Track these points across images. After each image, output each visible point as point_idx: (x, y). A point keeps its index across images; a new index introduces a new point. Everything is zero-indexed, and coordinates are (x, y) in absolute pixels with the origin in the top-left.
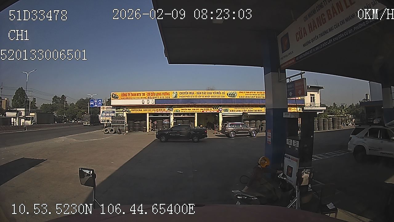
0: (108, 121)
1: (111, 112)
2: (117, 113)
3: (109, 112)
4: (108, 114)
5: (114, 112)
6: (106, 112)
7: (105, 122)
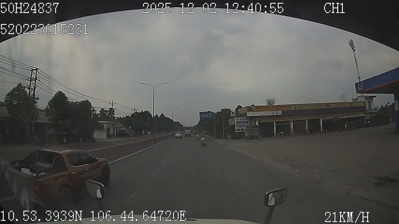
0: (242, 130)
1: (245, 122)
2: (250, 122)
3: (243, 122)
4: (242, 124)
5: (247, 122)
6: (240, 122)
7: (240, 131)
